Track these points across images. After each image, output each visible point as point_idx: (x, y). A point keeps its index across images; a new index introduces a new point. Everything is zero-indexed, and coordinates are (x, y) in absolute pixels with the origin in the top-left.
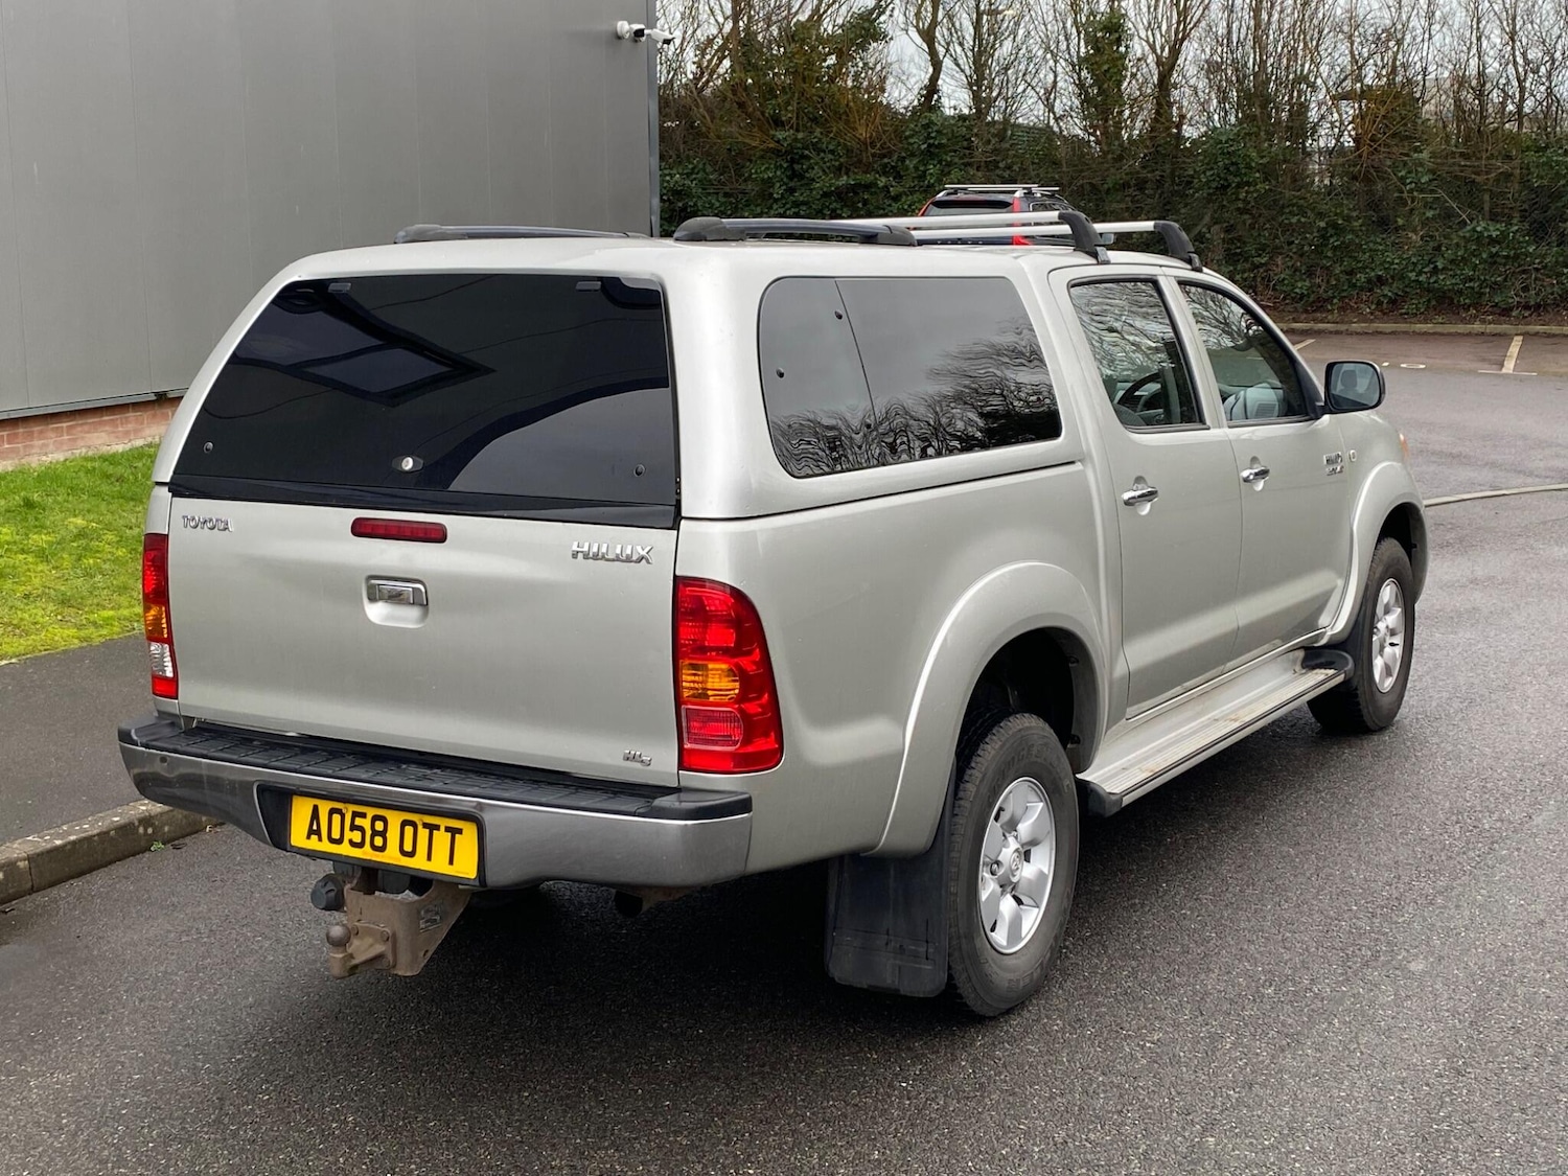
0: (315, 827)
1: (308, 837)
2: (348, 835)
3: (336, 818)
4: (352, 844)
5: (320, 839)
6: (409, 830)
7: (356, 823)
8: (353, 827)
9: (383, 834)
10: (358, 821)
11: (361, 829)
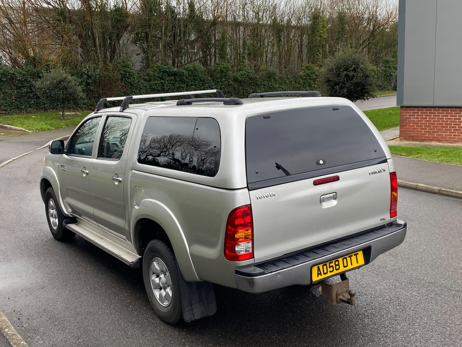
0: (319, 273)
1: (318, 276)
2: (329, 270)
3: (325, 267)
4: (330, 272)
5: (321, 275)
6: (345, 260)
7: (330, 265)
8: (330, 267)
9: (338, 265)
10: (331, 265)
11: (332, 266)
